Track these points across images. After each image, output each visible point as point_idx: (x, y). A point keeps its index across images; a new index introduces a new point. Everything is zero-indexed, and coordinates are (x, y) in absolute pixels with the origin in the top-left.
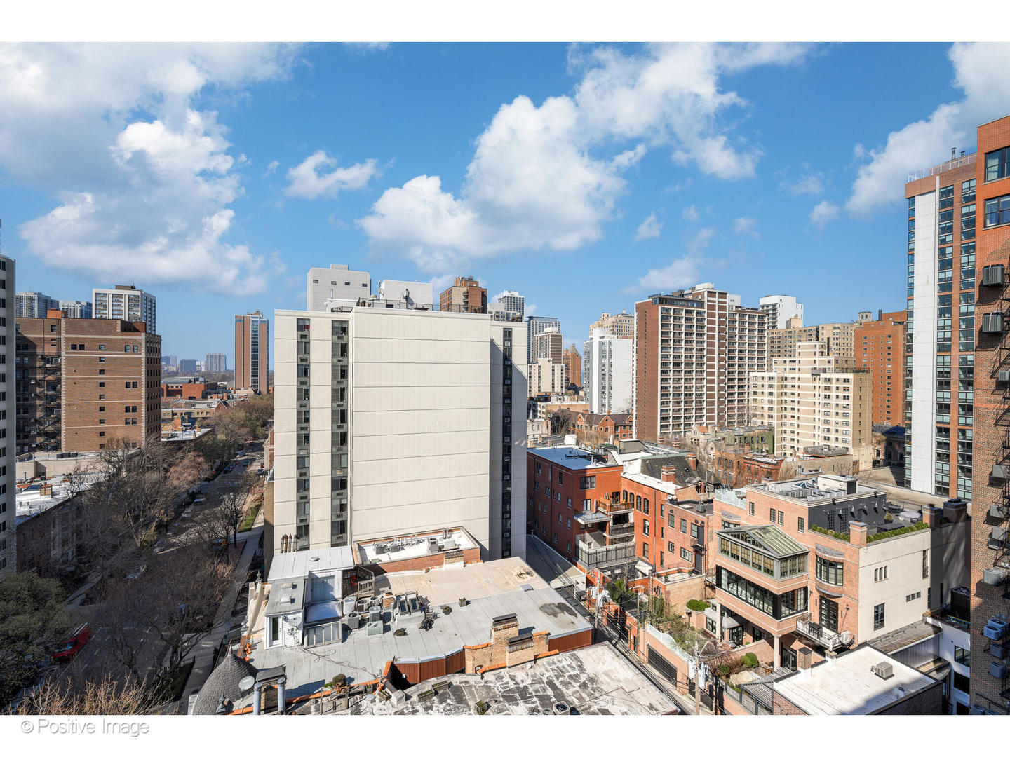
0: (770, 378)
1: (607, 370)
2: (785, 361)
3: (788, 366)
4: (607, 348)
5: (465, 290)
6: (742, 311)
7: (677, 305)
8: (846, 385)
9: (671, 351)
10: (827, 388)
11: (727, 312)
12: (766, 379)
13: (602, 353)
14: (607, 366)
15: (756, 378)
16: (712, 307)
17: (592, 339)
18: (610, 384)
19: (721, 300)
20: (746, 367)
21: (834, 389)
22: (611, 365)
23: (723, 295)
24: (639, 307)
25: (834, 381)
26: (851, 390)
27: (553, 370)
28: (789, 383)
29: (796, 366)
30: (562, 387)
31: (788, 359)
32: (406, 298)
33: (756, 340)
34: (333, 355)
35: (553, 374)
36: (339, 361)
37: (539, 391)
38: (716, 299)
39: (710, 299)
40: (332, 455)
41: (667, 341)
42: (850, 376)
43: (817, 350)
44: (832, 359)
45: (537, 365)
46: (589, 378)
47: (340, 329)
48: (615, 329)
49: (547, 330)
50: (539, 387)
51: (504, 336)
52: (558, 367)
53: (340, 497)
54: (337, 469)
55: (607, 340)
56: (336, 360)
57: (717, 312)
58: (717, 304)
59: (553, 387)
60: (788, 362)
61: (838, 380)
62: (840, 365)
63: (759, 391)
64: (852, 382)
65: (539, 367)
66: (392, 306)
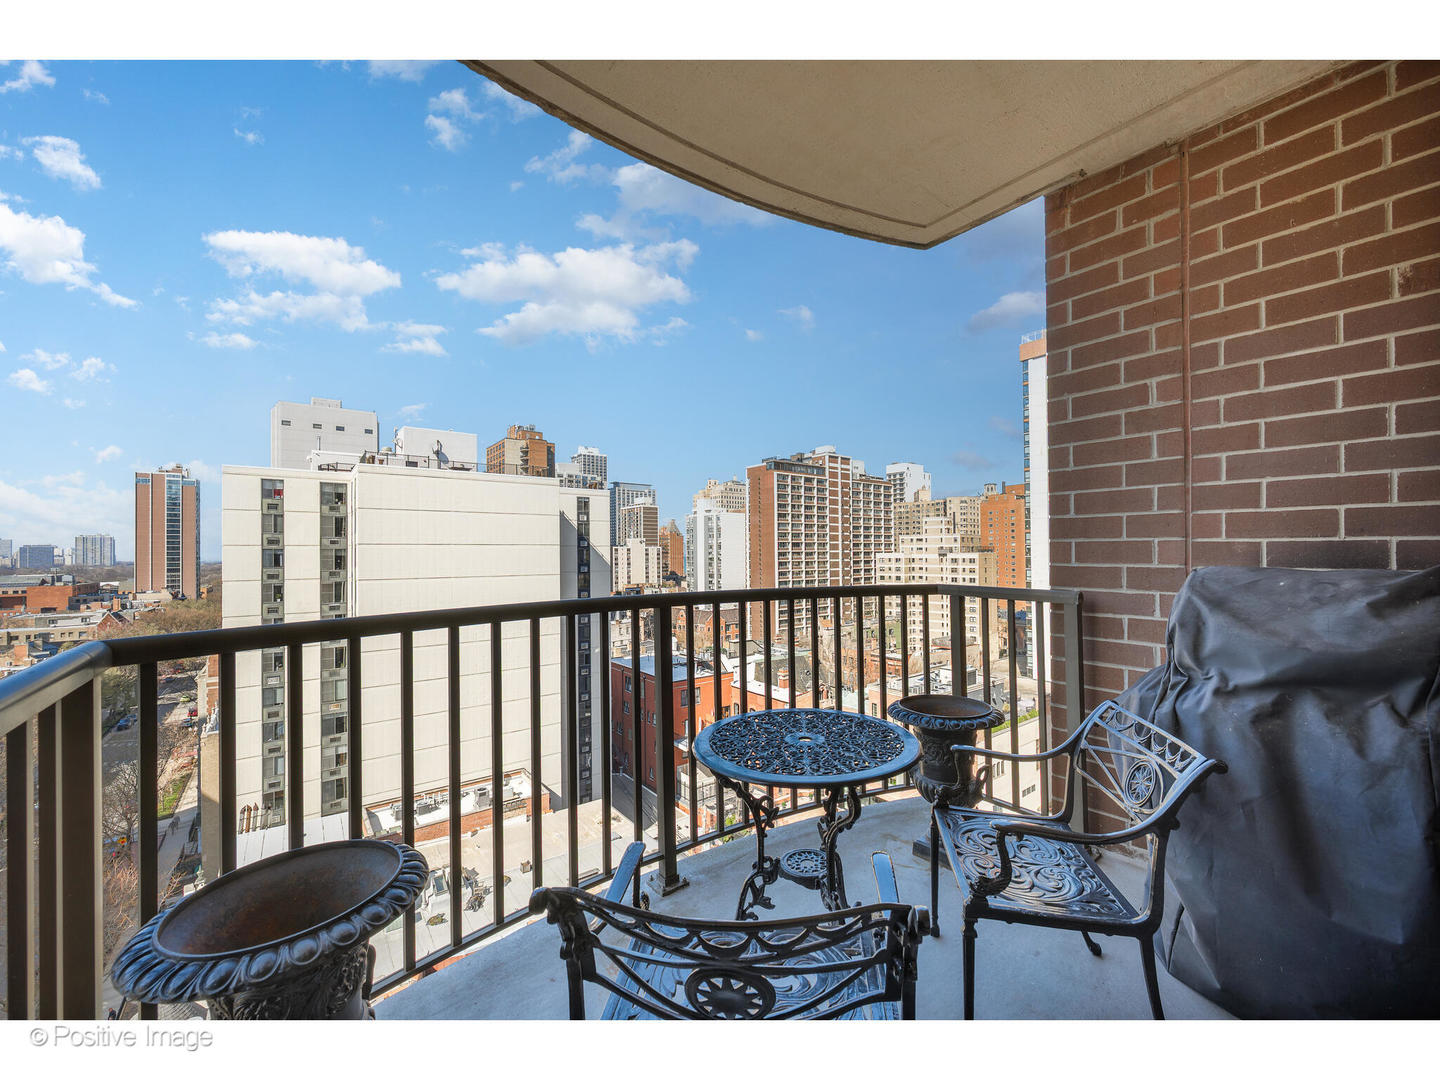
0: (897, 560)
1: (715, 553)
2: (912, 540)
3: (916, 545)
4: (715, 525)
5: (523, 443)
6: (866, 480)
7: (795, 472)
8: (972, 566)
9: (790, 528)
10: (954, 570)
11: (850, 482)
12: (893, 561)
13: (709, 530)
14: (715, 547)
15: (882, 560)
16: (833, 475)
17: (695, 513)
18: (719, 570)
19: (843, 466)
20: (872, 547)
21: (961, 570)
22: (719, 547)
23: (845, 460)
24: (752, 473)
25: (960, 561)
26: (977, 571)
27: (647, 554)
28: (916, 565)
29: (923, 545)
30: (659, 577)
31: (915, 537)
32: (437, 453)
33: (882, 514)
34: (323, 535)
35: (647, 560)
36: (333, 542)
37: (629, 582)
38: (839, 465)
39: (831, 465)
40: (322, 683)
41: (785, 515)
42: (975, 555)
43: (944, 527)
44: (958, 536)
45: (625, 548)
46: (693, 564)
47: (334, 496)
48: (725, 501)
49: (638, 501)
50: (629, 577)
51: (579, 508)
52: (653, 551)
53: (334, 744)
54: (330, 702)
55: (713, 514)
56: (327, 542)
57: (839, 480)
58: (839, 471)
59: (647, 577)
60: (915, 541)
61: (964, 560)
62: (966, 544)
63: (886, 575)
64: (977, 561)
65: (629, 550)
66: (415, 464)
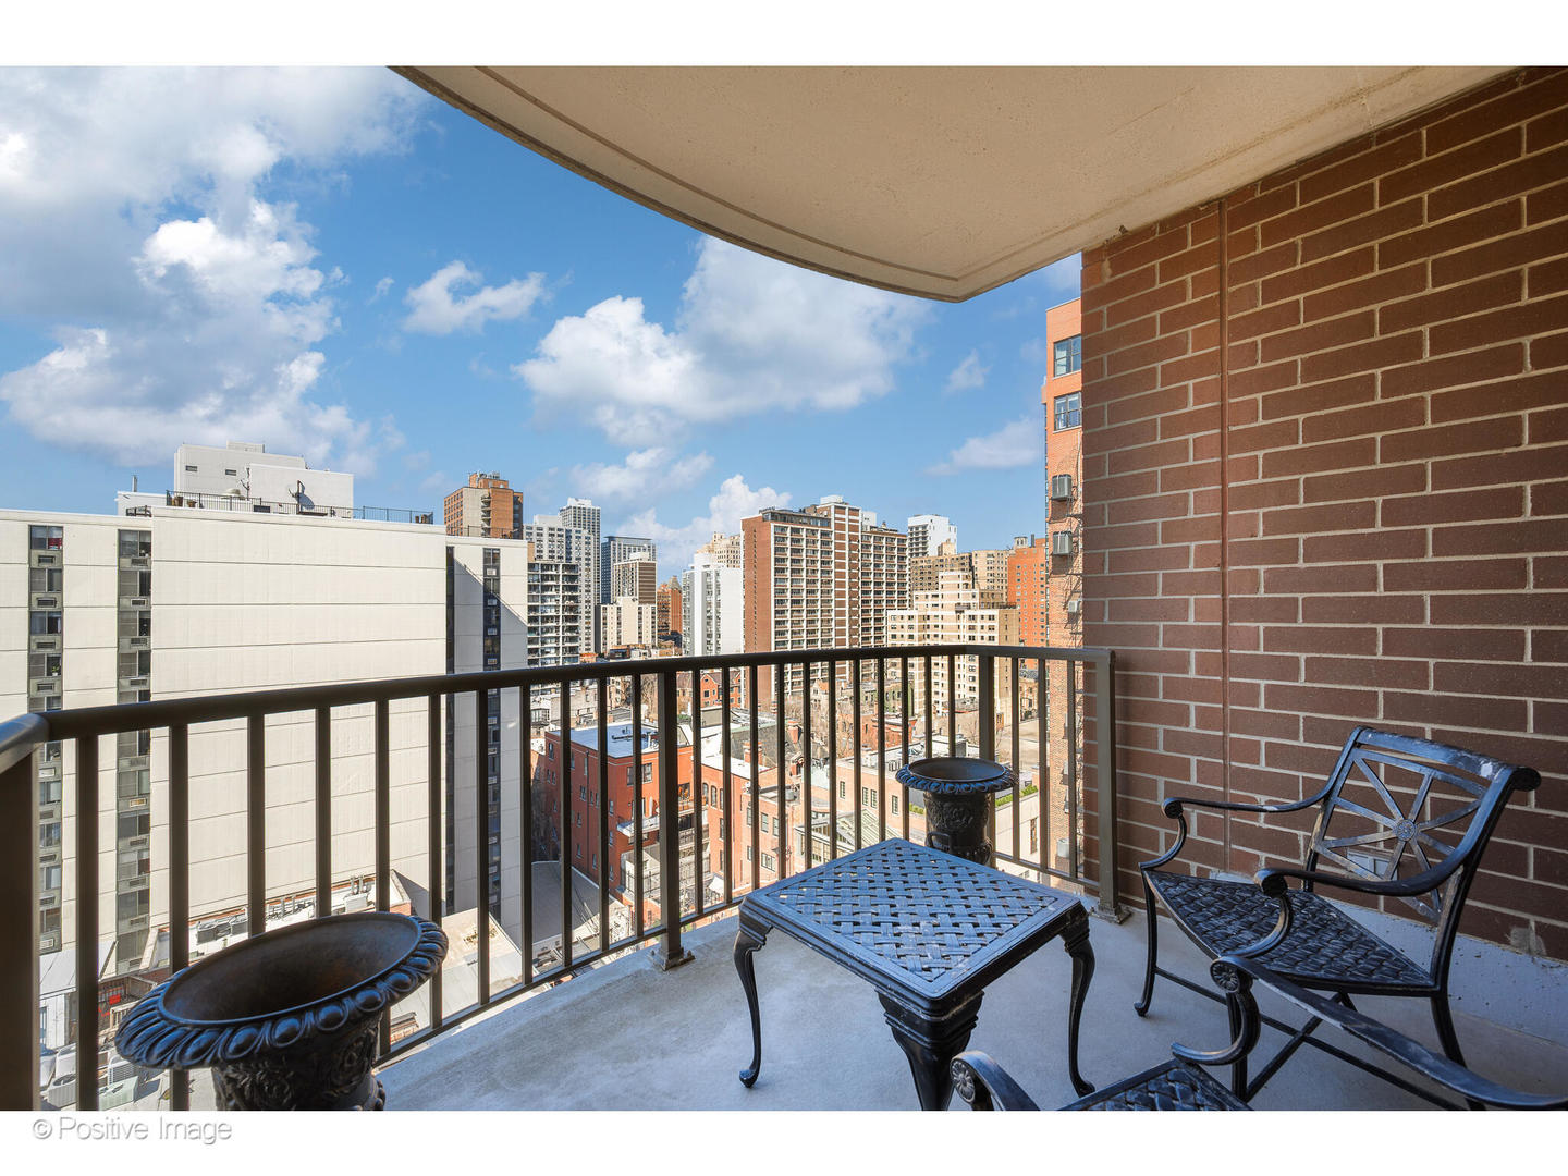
0: (911, 618)
1: (713, 611)
2: (927, 596)
3: (931, 601)
4: (713, 581)
5: (485, 492)
6: (878, 533)
7: (796, 523)
8: (991, 623)
9: (789, 583)
10: (972, 628)
11: (860, 534)
12: (906, 618)
13: (707, 587)
14: (714, 606)
15: (894, 617)
16: (840, 527)
17: (693, 568)
18: (717, 630)
19: (852, 518)
20: (884, 604)
21: (979, 628)
22: (718, 605)
23: (854, 511)
24: (746, 524)
25: (979, 618)
26: (997, 629)
27: (640, 613)
28: (931, 623)
29: (939, 601)
30: (653, 637)
31: (930, 593)
32: (298, 496)
33: (896, 569)
34: (121, 593)
35: (640, 619)
36: (135, 603)
37: (619, 643)
38: (846, 517)
39: (837, 516)
40: (119, 775)
41: (783, 570)
42: (995, 612)
43: (961, 582)
44: (977, 591)
45: (615, 606)
46: (690, 624)
47: (135, 548)
48: (731, 555)
49: (634, 556)
50: (619, 638)
51: (486, 560)
52: (647, 609)
53: (139, 847)
54: (132, 797)
55: (712, 569)
56: (127, 602)
57: (847, 532)
58: (847, 523)
59: (640, 637)
60: (930, 597)
61: (982, 617)
62: (985, 599)
63: (898, 633)
64: (997, 619)
65: (619, 608)
66: (267, 509)
